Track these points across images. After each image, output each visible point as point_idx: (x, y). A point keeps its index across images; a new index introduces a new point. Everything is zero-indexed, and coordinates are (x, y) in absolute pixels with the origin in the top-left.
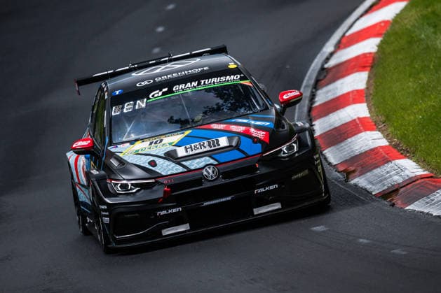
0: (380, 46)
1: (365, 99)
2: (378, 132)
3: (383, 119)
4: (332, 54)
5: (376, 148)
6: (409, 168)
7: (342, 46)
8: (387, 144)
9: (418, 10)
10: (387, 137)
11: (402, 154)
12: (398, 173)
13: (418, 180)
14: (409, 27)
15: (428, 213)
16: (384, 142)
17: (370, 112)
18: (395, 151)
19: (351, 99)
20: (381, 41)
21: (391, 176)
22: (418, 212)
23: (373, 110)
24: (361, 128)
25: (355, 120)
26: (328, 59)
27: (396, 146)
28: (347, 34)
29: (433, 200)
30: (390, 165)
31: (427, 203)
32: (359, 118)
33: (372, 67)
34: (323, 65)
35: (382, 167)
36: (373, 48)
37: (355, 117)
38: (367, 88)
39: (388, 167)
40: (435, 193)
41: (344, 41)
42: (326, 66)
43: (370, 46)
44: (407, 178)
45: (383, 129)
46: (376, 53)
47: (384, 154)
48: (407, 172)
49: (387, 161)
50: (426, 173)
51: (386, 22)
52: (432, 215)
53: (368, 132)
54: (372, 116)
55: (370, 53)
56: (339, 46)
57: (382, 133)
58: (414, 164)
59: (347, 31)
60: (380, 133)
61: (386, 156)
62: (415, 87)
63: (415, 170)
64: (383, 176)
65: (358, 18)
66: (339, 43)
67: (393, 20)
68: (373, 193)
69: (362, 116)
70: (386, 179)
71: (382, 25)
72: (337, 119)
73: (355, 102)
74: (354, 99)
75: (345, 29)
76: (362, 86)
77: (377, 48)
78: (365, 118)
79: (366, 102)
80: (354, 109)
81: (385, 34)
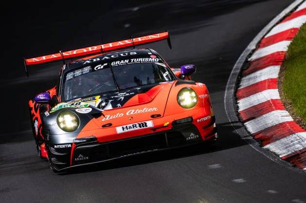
0: (289, 47)
1: (277, 86)
2: (285, 111)
3: (290, 101)
4: (254, 51)
5: (284, 123)
7: (261, 45)
8: (293, 120)
10: (292, 115)
11: (303, 128)
12: (299, 143)
16: (290, 119)
17: (280, 96)
18: (298, 125)
19: (267, 85)
20: (291, 43)
21: (294, 145)
23: (283, 94)
24: (274, 107)
25: (269, 101)
26: (251, 55)
27: (298, 122)
28: (266, 37)
30: (294, 136)
32: (272, 100)
33: (283, 62)
34: (247, 59)
35: (287, 137)
36: (284, 48)
37: (269, 99)
38: (279, 78)
39: (292, 137)
41: (263, 41)
42: (249, 60)
43: (282, 46)
45: (290, 109)
46: (287, 52)
47: (290, 128)
49: (292, 133)
51: (295, 29)
53: (279, 111)
54: (281, 99)
55: (283, 52)
56: (259, 45)
57: (289, 112)
59: (266, 34)
60: (287, 112)
61: (291, 129)
64: (288, 144)
65: (274, 26)
66: (259, 43)
67: (300, 28)
68: (280, 156)
69: (274, 98)
70: (290, 146)
71: (293, 31)
72: (256, 99)
73: (269, 88)
74: (269, 86)
75: (265, 33)
76: (275, 76)
77: (287, 48)
78: (276, 100)
79: (278, 88)
80: (269, 93)
81: (294, 38)
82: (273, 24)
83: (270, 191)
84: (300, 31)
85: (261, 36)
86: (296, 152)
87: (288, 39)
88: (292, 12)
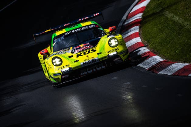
1: (139, 35)
3: (147, 42)
4: (125, 20)
5: (145, 53)
6: (158, 59)
7: (128, 17)
10: (148, 48)
11: (155, 54)
12: (154, 61)
13: (161, 63)
14: (152, 8)
15: (166, 74)
16: (148, 50)
17: (141, 40)
18: (152, 53)
20: (143, 14)
21: (152, 62)
22: (163, 74)
23: (143, 39)
24: (139, 46)
25: (136, 43)
27: (152, 51)
28: (130, 13)
29: (168, 69)
30: (151, 58)
31: (166, 71)
32: (138, 42)
33: (140, 24)
35: (148, 59)
36: (140, 17)
37: (136, 42)
38: (140, 32)
39: (150, 59)
40: (168, 67)
41: (129, 15)
44: (157, 62)
48: (157, 60)
50: (164, 60)
52: (168, 75)
54: (142, 42)
55: (139, 19)
57: (147, 47)
58: (160, 57)
62: (157, 30)
63: (160, 59)
64: (149, 62)
65: (134, 7)
66: (127, 16)
67: (146, 6)
68: (146, 69)
69: (139, 41)
70: (150, 63)
71: (143, 8)
72: (130, 43)
73: (136, 37)
74: (135, 36)
75: (129, 11)
76: (137, 31)
77: (141, 17)
78: (140, 42)
79: (140, 37)
80: (135, 39)
81: (144, 11)
82: (133, 6)
83: (143, 86)
84: (146, 8)
85: (128, 13)
86: (153, 66)
87: (141, 12)
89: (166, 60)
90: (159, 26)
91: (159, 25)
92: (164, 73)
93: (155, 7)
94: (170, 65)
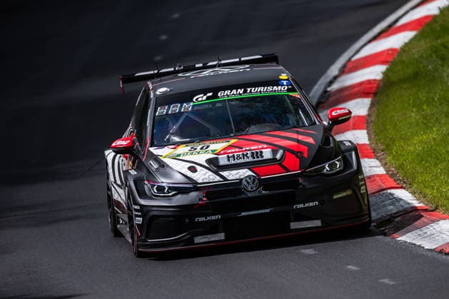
0: (385, 74)
1: (365, 125)
2: (375, 160)
3: (382, 147)
4: (335, 78)
5: (373, 176)
6: (405, 199)
7: (346, 70)
8: (385, 172)
9: (428, 40)
10: (384, 165)
11: (398, 184)
12: (393, 204)
13: (412, 211)
14: (416, 56)
15: (419, 246)
16: (382, 171)
17: (369, 140)
18: (392, 180)
19: (351, 125)
20: (387, 69)
21: (385, 206)
22: (409, 243)
23: (373, 137)
24: (360, 155)
26: (331, 83)
27: (393, 176)
28: (353, 59)
29: (426, 233)
31: (419, 235)
32: (358, 145)
33: (375, 94)
34: (326, 88)
35: (377, 195)
36: (378, 75)
38: (369, 115)
39: (383, 196)
40: (428, 226)
41: (350, 66)
42: (329, 89)
43: (375, 73)
44: (401, 209)
45: (382, 157)
46: (381, 80)
47: (380, 183)
48: (402, 203)
50: (421, 205)
51: (393, 50)
52: (423, 248)
53: (366, 160)
54: (371, 144)
55: (375, 80)
56: (344, 70)
57: (380, 162)
58: (410, 195)
59: (353, 56)
60: (378, 161)
61: (382, 185)
62: (417, 118)
64: (377, 204)
65: (365, 45)
66: (344, 66)
67: (401, 48)
69: (361, 142)
70: (380, 208)
71: (390, 52)
74: (354, 125)
75: (352, 54)
76: (364, 112)
77: (382, 75)
78: (364, 145)
79: (367, 128)
80: (354, 135)
81: (392, 62)
82: (364, 42)
83: (350, 267)
84: (400, 53)
85: (347, 58)
86: (388, 215)
87: (383, 63)
88: (390, 26)
89: (427, 207)
90: (423, 110)
91: (425, 107)
92: (414, 242)
93: (425, 55)
94: (433, 222)
